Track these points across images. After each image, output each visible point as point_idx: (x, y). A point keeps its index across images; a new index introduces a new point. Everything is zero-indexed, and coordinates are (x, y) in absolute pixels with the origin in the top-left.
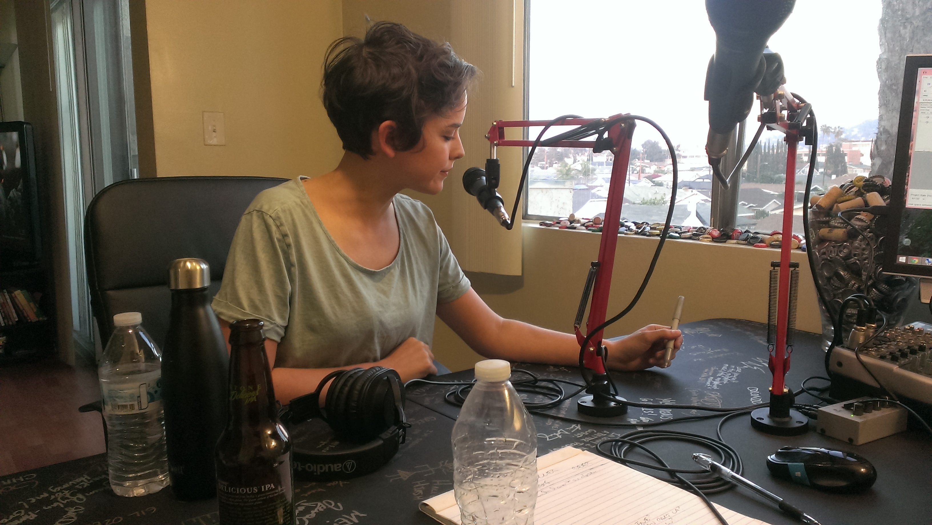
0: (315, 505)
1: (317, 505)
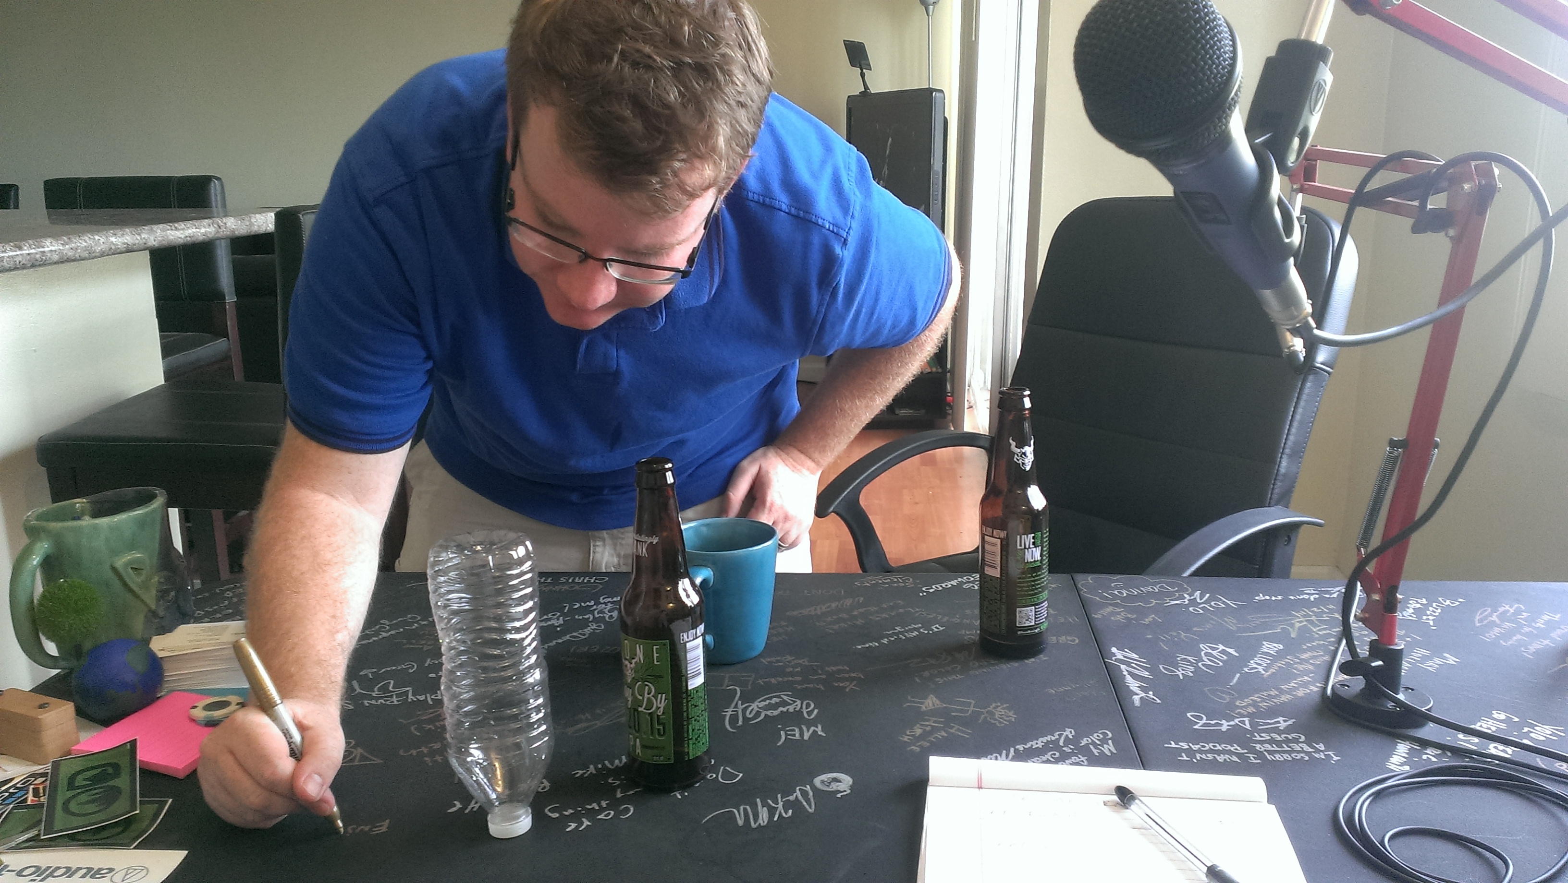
0: (791, 702)
1: (795, 702)
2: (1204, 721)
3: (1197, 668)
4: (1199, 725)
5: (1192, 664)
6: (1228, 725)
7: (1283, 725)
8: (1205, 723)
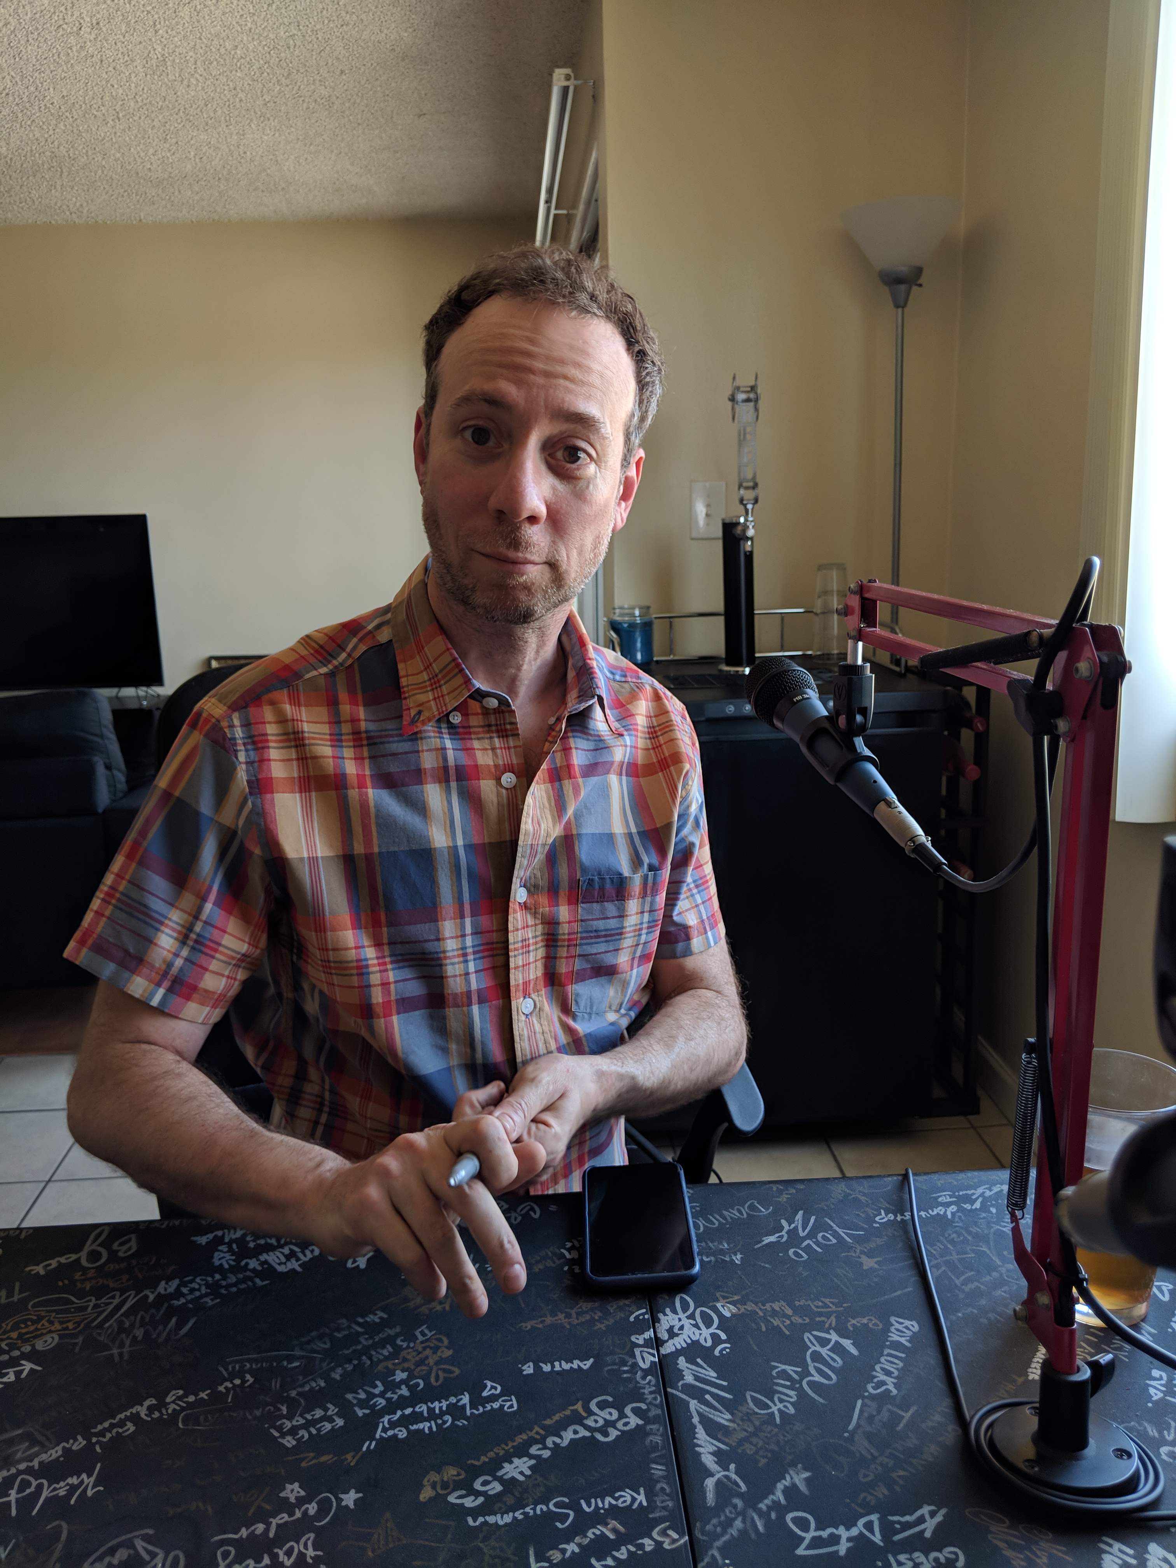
2: (812, 1533)
3: (801, 1393)
4: (806, 1542)
5: (795, 1385)
6: (849, 1540)
7: (929, 1527)
8: (814, 1539)
